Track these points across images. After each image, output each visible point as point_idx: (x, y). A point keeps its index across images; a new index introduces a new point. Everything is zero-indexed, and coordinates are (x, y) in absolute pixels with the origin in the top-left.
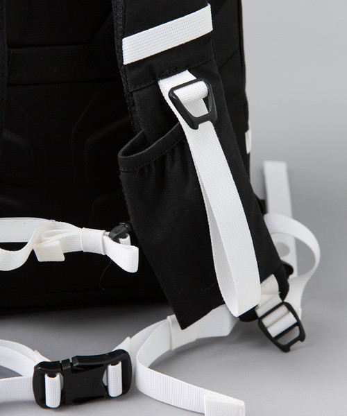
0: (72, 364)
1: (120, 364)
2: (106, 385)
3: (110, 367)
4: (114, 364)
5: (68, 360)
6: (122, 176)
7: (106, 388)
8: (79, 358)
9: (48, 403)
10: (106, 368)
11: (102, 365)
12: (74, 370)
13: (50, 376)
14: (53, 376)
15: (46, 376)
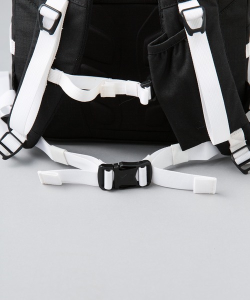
0: (119, 166)
1: (146, 167)
2: (138, 180)
3: (140, 169)
4: (142, 167)
5: (117, 164)
6: (149, 57)
7: (138, 182)
8: (123, 163)
9: (106, 187)
10: (138, 169)
11: (135, 167)
12: (120, 169)
13: (107, 171)
14: (109, 171)
15: (105, 171)
